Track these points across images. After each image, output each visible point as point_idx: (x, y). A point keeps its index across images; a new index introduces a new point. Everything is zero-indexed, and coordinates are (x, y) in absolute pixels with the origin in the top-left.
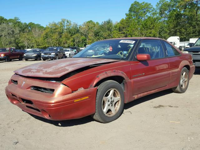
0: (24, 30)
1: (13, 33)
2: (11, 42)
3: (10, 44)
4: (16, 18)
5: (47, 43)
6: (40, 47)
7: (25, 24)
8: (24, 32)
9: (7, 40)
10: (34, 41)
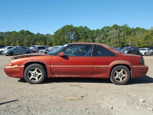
0: (130, 33)
1: (119, 36)
2: (117, 42)
3: (116, 44)
4: (126, 25)
5: (146, 43)
6: (140, 46)
7: (133, 28)
8: (130, 35)
9: (114, 41)
10: (136, 42)
